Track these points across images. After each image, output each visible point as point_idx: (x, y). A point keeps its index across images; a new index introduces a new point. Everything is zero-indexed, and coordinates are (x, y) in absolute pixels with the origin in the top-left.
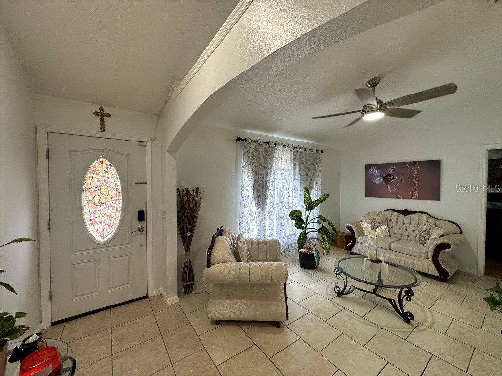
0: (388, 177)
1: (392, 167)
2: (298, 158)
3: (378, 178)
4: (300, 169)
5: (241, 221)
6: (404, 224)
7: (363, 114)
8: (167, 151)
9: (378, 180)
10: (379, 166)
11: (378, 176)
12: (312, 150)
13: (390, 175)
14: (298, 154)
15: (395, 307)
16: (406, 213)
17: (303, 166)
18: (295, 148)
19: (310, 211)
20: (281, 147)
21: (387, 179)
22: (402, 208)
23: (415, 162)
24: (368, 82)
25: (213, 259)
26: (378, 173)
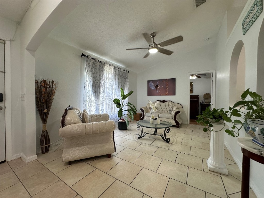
0: (157, 86)
1: (158, 82)
2: (117, 73)
3: (153, 87)
4: (118, 79)
5: (84, 106)
6: (163, 106)
7: (149, 50)
8: (26, 49)
9: (153, 88)
10: (153, 81)
11: (153, 86)
12: (124, 70)
13: (157, 85)
14: (117, 71)
15: (163, 138)
16: (164, 101)
17: (120, 78)
18: (115, 67)
19: (124, 100)
20: (108, 65)
21: (156, 87)
22: (162, 100)
23: (167, 79)
24: (151, 35)
25: (66, 122)
26: (153, 84)
